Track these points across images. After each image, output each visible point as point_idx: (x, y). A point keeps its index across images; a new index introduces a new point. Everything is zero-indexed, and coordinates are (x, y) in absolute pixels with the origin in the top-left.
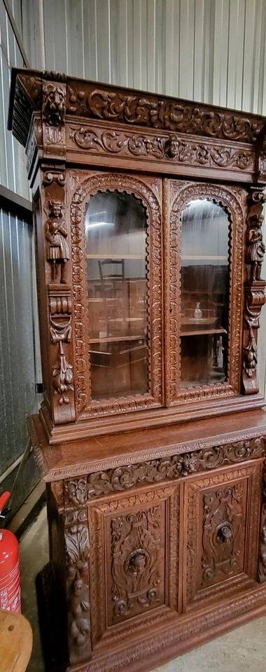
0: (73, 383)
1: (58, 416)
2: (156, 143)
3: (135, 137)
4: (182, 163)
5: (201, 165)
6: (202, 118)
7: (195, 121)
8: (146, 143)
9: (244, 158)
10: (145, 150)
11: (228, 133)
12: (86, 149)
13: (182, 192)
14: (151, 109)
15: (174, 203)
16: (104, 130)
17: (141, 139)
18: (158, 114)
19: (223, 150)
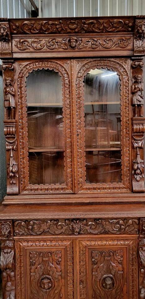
0: (17, 172)
1: (9, 190)
2: (63, 41)
3: (50, 40)
4: (80, 50)
5: (93, 49)
6: (88, 24)
7: (84, 27)
8: (57, 42)
9: (124, 41)
10: (57, 46)
11: (109, 29)
12: (23, 51)
13: (84, 66)
14: (56, 25)
15: (79, 72)
16: (33, 40)
17: (54, 41)
18: (61, 27)
19: (108, 39)
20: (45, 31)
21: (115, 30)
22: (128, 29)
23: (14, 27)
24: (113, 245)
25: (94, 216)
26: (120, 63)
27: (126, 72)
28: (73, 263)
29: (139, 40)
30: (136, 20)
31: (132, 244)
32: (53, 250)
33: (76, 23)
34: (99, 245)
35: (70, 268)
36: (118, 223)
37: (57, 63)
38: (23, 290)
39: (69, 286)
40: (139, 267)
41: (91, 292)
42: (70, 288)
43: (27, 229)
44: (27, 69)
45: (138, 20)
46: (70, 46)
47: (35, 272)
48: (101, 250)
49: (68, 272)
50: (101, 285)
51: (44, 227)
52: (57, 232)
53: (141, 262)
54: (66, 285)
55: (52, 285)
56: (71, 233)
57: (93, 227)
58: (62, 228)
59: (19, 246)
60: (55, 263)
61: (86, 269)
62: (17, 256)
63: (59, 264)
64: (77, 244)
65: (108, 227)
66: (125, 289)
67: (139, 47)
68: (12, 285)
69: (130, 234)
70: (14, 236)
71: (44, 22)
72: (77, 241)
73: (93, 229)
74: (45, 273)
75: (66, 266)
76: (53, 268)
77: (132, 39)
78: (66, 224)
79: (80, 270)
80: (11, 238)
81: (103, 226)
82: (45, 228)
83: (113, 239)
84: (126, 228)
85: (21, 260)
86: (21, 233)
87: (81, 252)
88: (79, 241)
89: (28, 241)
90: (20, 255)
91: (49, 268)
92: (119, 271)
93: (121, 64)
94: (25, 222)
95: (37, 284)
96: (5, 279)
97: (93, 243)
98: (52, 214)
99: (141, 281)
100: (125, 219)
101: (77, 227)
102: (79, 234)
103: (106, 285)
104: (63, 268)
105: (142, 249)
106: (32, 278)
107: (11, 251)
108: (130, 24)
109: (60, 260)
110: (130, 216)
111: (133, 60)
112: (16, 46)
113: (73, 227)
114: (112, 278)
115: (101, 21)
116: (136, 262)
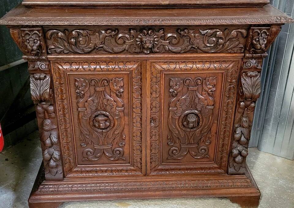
24: (203, 69)
25: (177, 23)
28: (141, 94)
31: (233, 67)
32: (110, 77)
34: (181, 70)
35: (136, 102)
36: (214, 35)
38: (69, 130)
39: (134, 125)
40: (237, 100)
41: (165, 133)
42: (136, 128)
43: (68, 43)
47: (84, 107)
48: (183, 77)
49: (134, 106)
50: (180, 124)
51: (95, 40)
52: (116, 49)
53: (243, 92)
54: (131, 123)
55: (110, 123)
56: (138, 50)
57: (174, 41)
58: (124, 42)
59: (57, 69)
60: (115, 95)
61: (160, 102)
62: (56, 84)
63: (120, 97)
64: (148, 67)
65: (198, 42)
66: (214, 129)
68: (52, 123)
69: (230, 53)
70: (48, 54)
72: (148, 62)
73: (173, 45)
74: (99, 108)
75: (130, 99)
76: (112, 102)
78: (131, 36)
79: (151, 104)
80: (44, 58)
81: (190, 39)
82: (97, 41)
83: (202, 61)
84: (225, 43)
85: (62, 91)
86: (58, 50)
87: (154, 80)
88: (151, 63)
89: (70, 62)
90: (60, 84)
91: (105, 101)
92: (208, 105)
94: (64, 32)
95: (89, 123)
96: (42, 115)
97: (172, 66)
98: (108, 18)
99: (237, 119)
100: (226, 29)
101: (148, 41)
102: (152, 52)
103: (188, 123)
104: (126, 101)
105: (246, 75)
106: (80, 115)
107: (45, 77)
109: (122, 90)
110: (236, 22)
113: (142, 41)
114: (196, 115)
116: (234, 94)
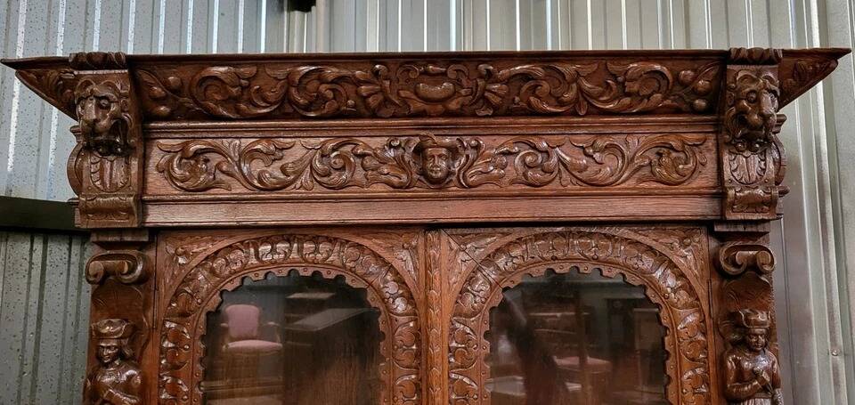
2: (391, 153)
3: (330, 146)
4: (470, 192)
5: (534, 190)
6: (508, 81)
7: (490, 91)
8: (363, 156)
9: (674, 154)
10: (359, 174)
11: (607, 102)
12: (196, 193)
13: (489, 260)
14: (358, 83)
15: (463, 291)
16: (246, 142)
17: (348, 148)
18: (382, 91)
19: (601, 143)
20: (307, 108)
21: (630, 106)
22: (691, 105)
23: (157, 90)
26: (659, 248)
27: (691, 291)
29: (747, 153)
30: (728, 67)
33: (451, 74)
37: (359, 246)
44: (212, 271)
45: (736, 68)
46: (423, 173)
67: (747, 185)
71: (305, 69)
77: (711, 143)
93: (667, 251)
108: (702, 83)
111: (722, 238)
112: (166, 170)
115: (568, 69)
